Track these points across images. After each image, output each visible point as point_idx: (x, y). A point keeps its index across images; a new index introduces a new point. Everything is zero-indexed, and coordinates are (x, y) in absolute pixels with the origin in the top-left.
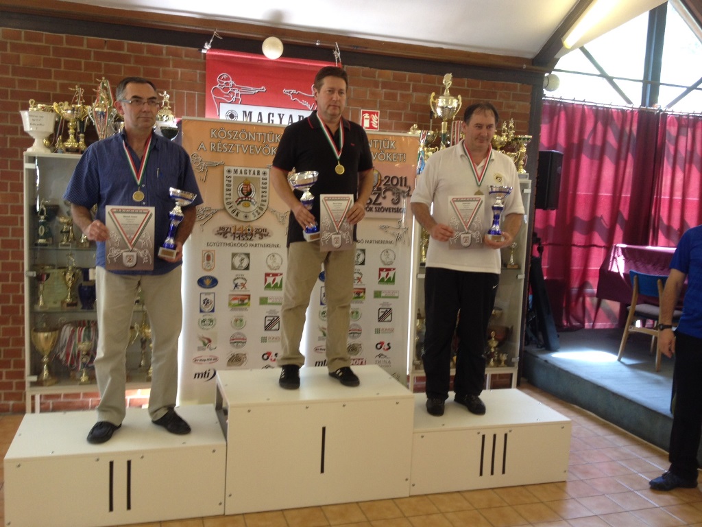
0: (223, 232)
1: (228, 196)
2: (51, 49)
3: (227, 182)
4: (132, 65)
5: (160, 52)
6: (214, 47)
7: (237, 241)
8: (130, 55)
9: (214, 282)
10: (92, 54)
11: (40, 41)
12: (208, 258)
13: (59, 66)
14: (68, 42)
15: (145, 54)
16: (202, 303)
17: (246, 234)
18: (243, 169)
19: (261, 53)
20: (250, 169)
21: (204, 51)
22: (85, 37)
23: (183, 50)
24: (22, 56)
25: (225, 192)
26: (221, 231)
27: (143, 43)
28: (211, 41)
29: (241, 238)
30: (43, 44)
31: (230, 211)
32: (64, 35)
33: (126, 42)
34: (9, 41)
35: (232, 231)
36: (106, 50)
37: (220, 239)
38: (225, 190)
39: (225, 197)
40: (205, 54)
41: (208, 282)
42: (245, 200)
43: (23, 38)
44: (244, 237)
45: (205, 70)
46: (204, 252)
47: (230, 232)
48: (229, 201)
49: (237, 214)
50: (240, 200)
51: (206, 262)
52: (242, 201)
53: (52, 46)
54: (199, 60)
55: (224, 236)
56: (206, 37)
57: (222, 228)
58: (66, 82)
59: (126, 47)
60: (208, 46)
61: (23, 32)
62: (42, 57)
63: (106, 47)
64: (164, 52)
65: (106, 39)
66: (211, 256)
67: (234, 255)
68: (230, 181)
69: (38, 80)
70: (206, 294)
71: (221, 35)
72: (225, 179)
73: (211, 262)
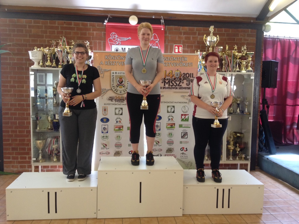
0: (111, 99)
1: (113, 84)
2: (44, 26)
3: (113, 78)
4: (76, 31)
5: (87, 25)
6: (109, 22)
7: (117, 103)
8: (75, 27)
9: (108, 120)
10: (60, 27)
11: (39, 23)
12: (105, 110)
13: (47, 33)
14: (50, 23)
15: (81, 26)
16: (103, 129)
17: (121, 99)
18: (119, 72)
19: (129, 23)
20: (122, 72)
21: (105, 24)
22: (57, 21)
23: (96, 24)
24: (32, 30)
25: (112, 82)
26: (110, 99)
27: (80, 22)
28: (108, 19)
29: (119, 101)
30: (41, 25)
31: (114, 90)
32: (48, 21)
33: (73, 22)
34: (27, 24)
35: (115, 99)
36: (65, 26)
37: (110, 102)
38: (112, 81)
39: (112, 84)
40: (105, 25)
41: (105, 120)
42: (120, 85)
43: (33, 23)
44: (120, 101)
45: (105, 31)
46: (103, 108)
47: (114, 99)
48: (113, 85)
49: (117, 91)
50: (118, 85)
51: (104, 111)
52: (119, 85)
53: (44, 25)
54: (103, 27)
55: (111, 101)
56: (105, 17)
57: (111, 97)
58: (49, 39)
59: (73, 23)
60: (106, 21)
61: (33, 20)
62: (40, 30)
63: (65, 25)
64: (88, 25)
65: (65, 21)
66: (106, 109)
67: (116, 109)
68: (114, 77)
69: (38, 39)
70: (104, 125)
71: (111, 16)
72: (112, 76)
73: (106, 112)
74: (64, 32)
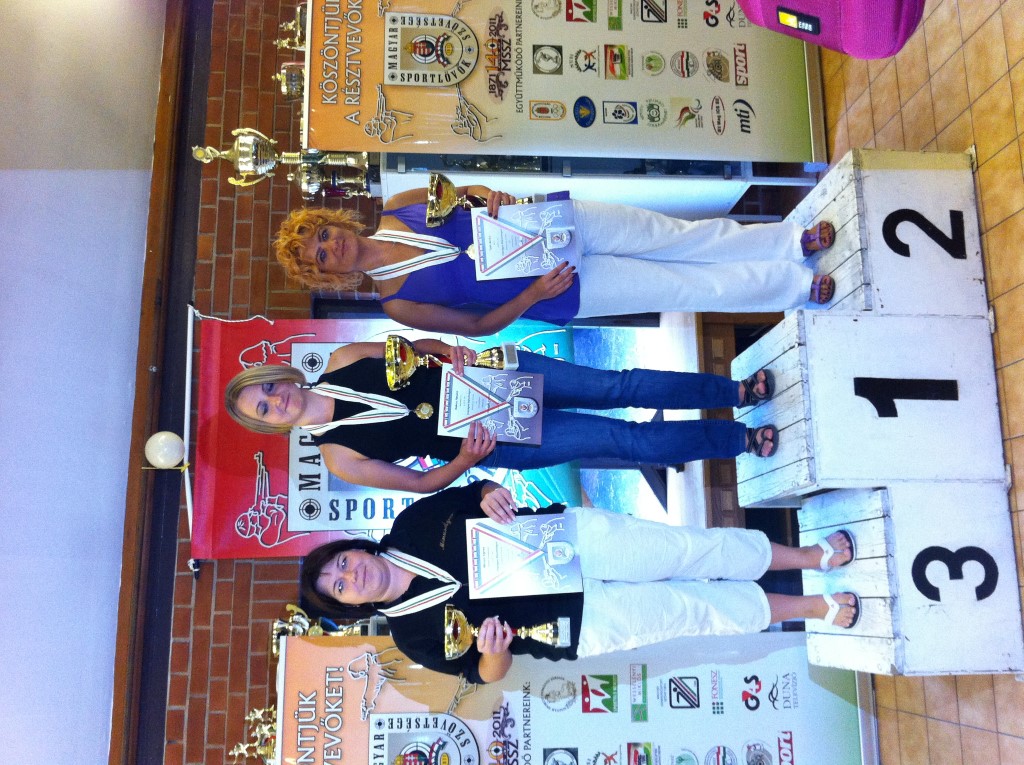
4: (208, 695)
5: (183, 646)
8: (191, 699)
15: (188, 673)
17: (504, 757)
27: (169, 677)
33: (170, 707)
36: (184, 742)
59: (175, 708)
63: (179, 742)
65: (165, 743)
74: (211, 746)
